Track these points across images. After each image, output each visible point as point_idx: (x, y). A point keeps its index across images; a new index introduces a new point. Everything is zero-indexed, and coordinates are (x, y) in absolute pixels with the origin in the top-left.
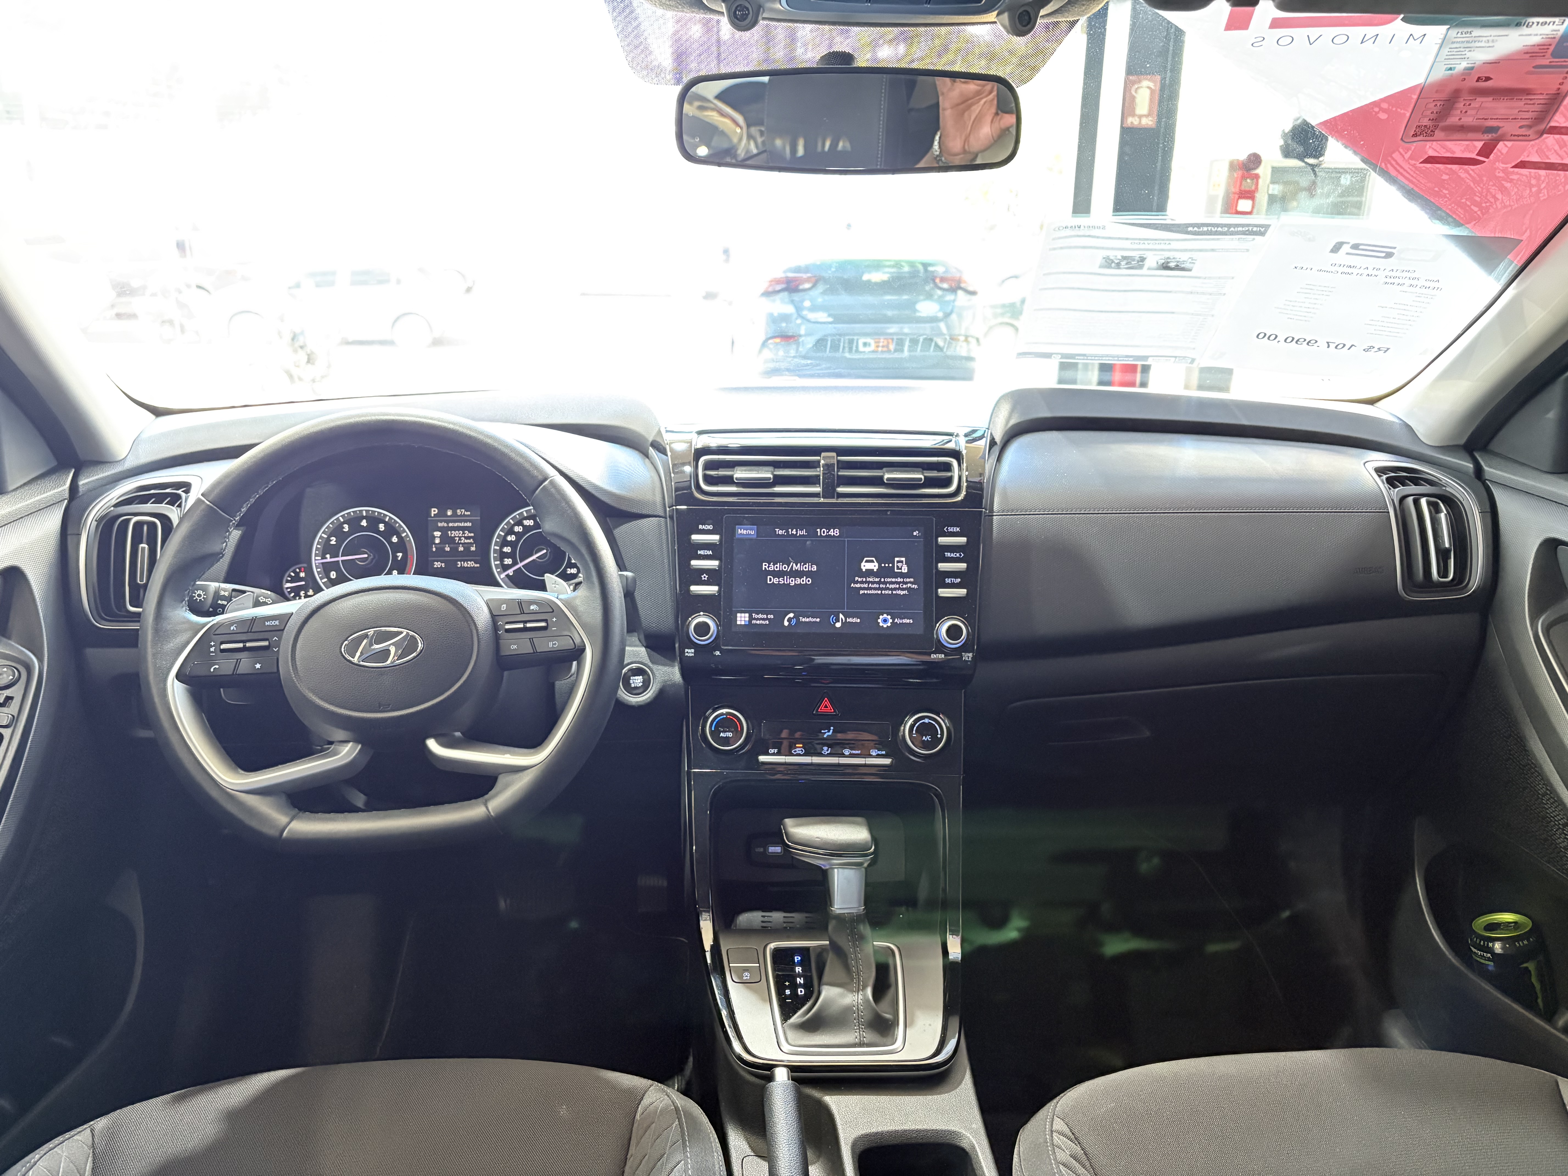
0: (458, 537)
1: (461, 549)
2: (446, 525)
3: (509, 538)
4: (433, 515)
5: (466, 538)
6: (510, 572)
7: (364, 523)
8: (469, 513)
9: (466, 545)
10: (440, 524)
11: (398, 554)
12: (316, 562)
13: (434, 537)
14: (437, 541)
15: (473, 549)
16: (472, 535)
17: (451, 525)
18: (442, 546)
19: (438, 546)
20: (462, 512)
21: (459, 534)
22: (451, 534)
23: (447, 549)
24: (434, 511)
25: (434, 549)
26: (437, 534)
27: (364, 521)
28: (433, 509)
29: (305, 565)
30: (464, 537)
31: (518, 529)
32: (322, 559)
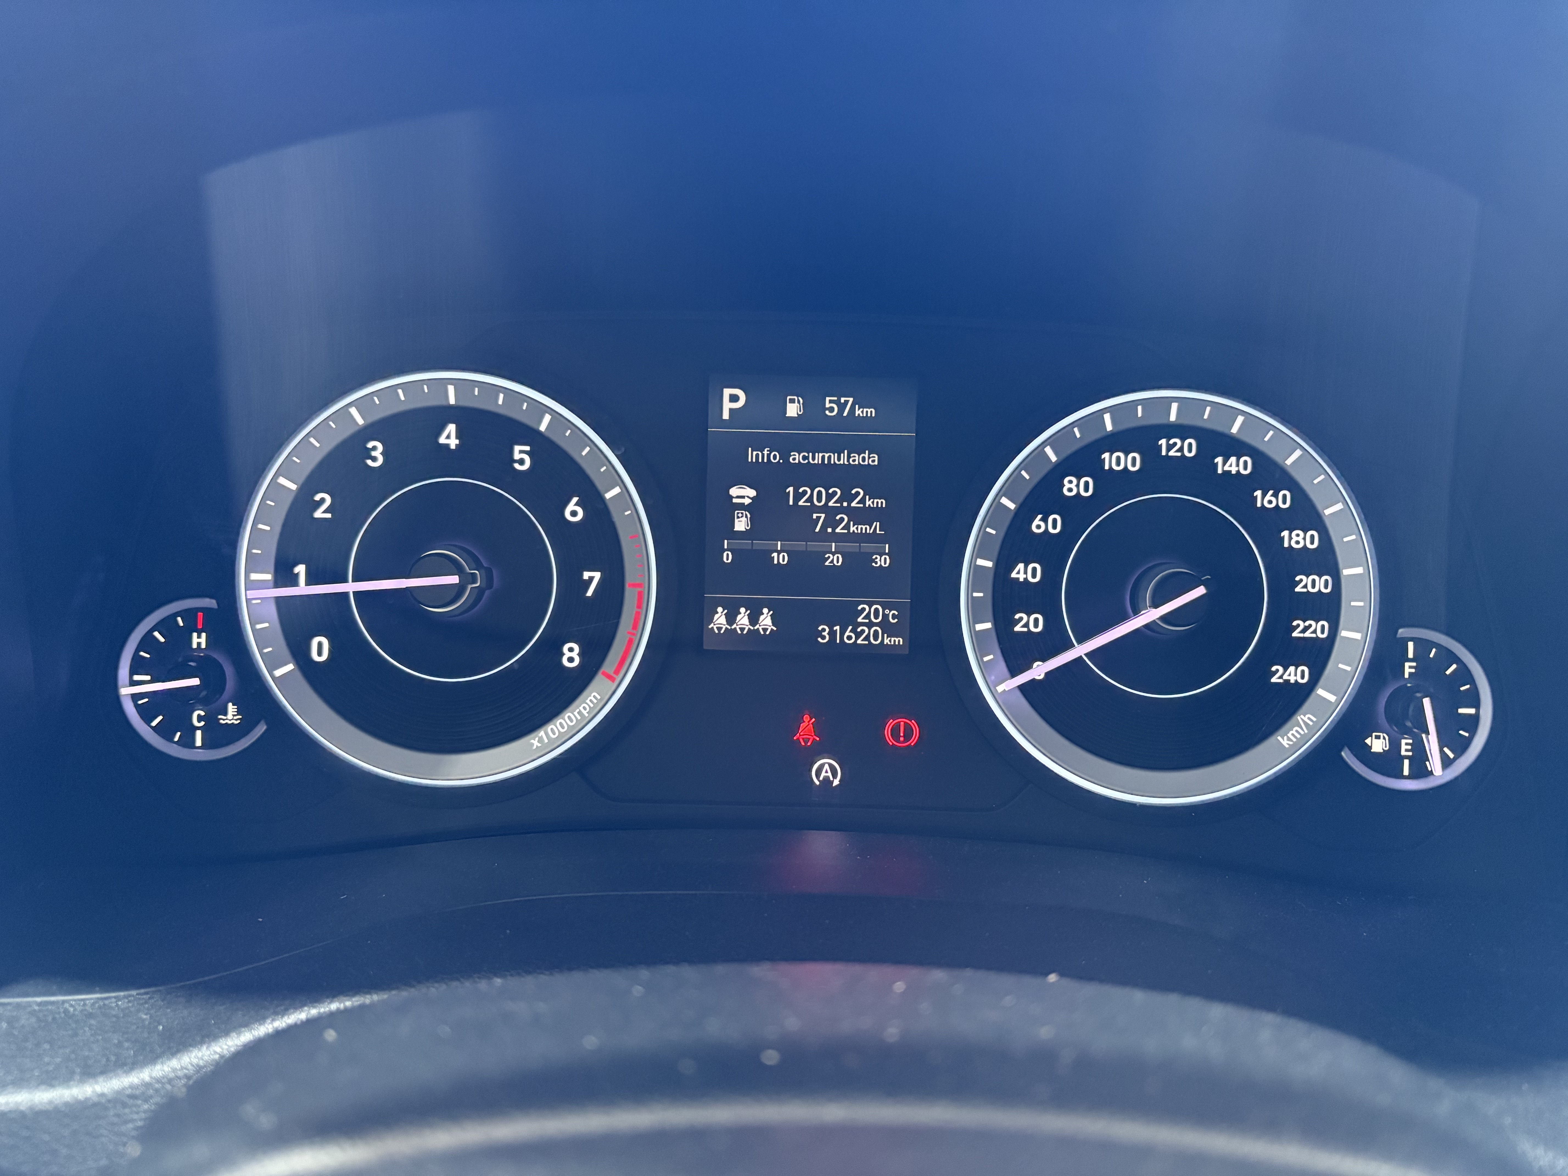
0: (825, 509)
1: (836, 560)
2: (776, 457)
3: (1037, 525)
4: (726, 416)
5: (861, 516)
6: (1039, 671)
7: (450, 437)
8: (871, 412)
9: (852, 547)
10: (752, 455)
11: (586, 575)
12: (251, 594)
13: (731, 508)
14: (741, 524)
15: (882, 561)
16: (881, 502)
17: (796, 458)
18: (759, 544)
19: (746, 543)
20: (842, 407)
21: (830, 497)
22: (798, 496)
23: (781, 558)
24: (734, 398)
25: (727, 557)
26: (743, 494)
27: (451, 428)
28: (727, 392)
29: (210, 603)
30: (849, 511)
31: (1071, 486)
32: (277, 584)
